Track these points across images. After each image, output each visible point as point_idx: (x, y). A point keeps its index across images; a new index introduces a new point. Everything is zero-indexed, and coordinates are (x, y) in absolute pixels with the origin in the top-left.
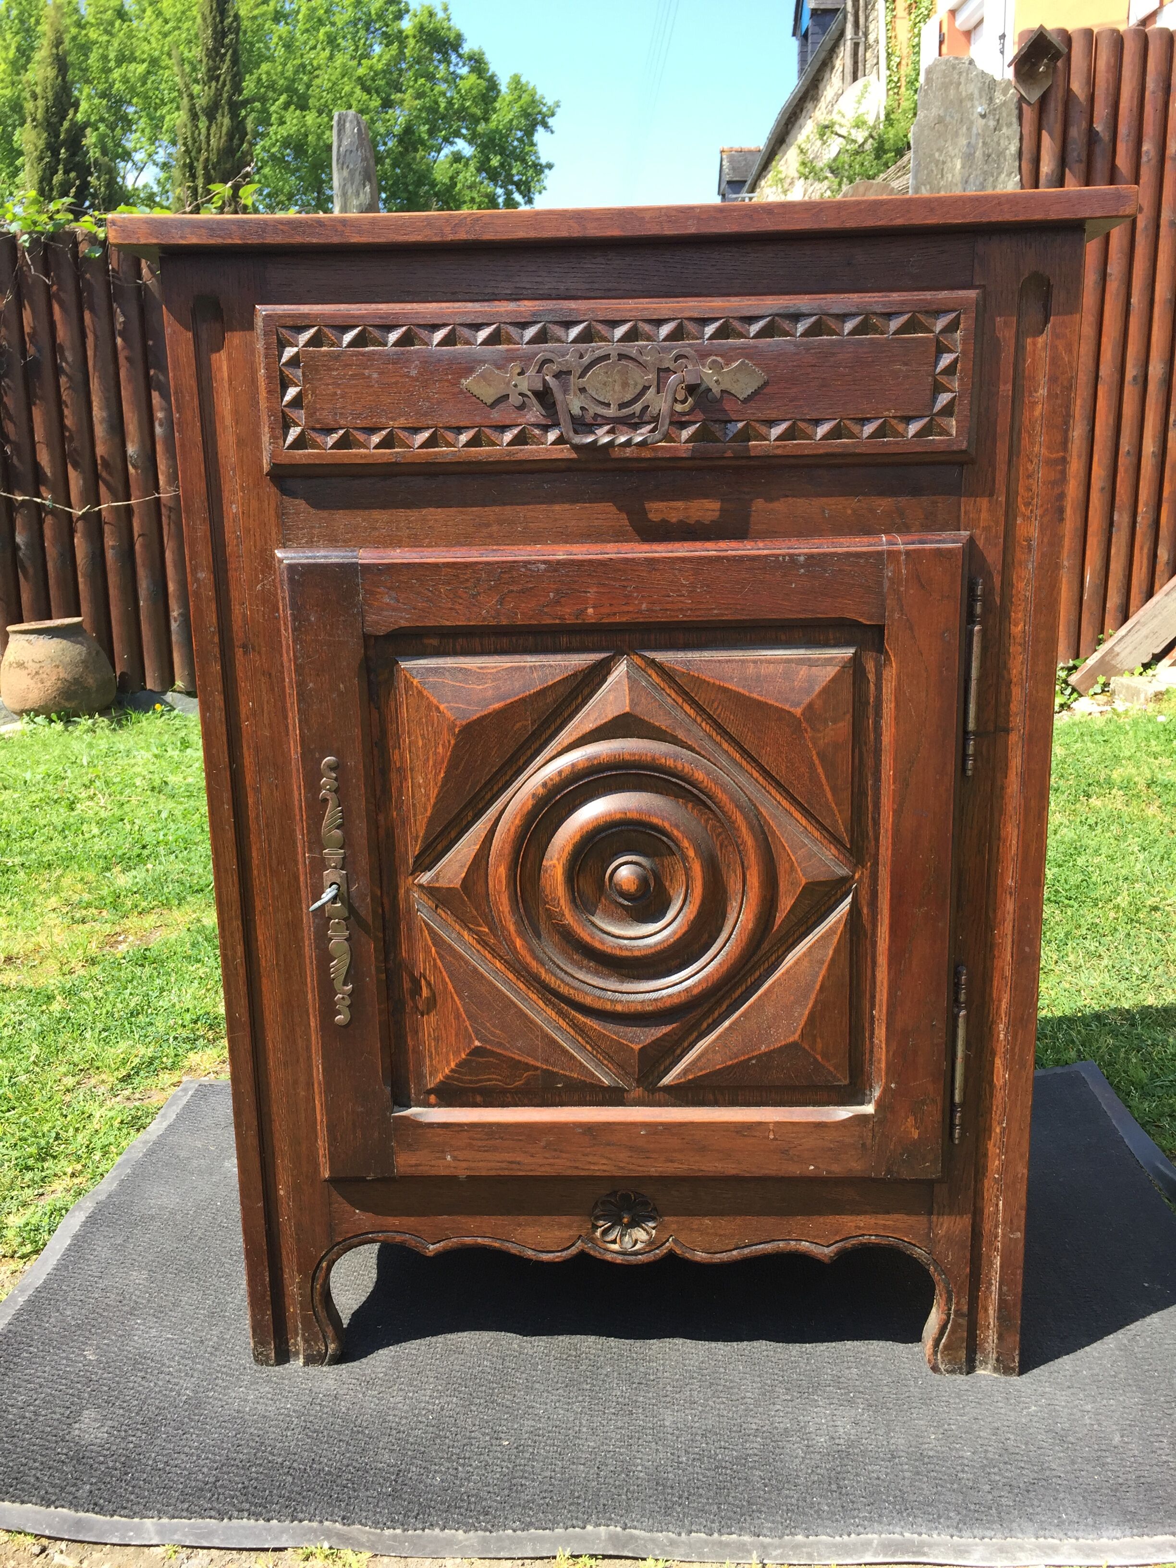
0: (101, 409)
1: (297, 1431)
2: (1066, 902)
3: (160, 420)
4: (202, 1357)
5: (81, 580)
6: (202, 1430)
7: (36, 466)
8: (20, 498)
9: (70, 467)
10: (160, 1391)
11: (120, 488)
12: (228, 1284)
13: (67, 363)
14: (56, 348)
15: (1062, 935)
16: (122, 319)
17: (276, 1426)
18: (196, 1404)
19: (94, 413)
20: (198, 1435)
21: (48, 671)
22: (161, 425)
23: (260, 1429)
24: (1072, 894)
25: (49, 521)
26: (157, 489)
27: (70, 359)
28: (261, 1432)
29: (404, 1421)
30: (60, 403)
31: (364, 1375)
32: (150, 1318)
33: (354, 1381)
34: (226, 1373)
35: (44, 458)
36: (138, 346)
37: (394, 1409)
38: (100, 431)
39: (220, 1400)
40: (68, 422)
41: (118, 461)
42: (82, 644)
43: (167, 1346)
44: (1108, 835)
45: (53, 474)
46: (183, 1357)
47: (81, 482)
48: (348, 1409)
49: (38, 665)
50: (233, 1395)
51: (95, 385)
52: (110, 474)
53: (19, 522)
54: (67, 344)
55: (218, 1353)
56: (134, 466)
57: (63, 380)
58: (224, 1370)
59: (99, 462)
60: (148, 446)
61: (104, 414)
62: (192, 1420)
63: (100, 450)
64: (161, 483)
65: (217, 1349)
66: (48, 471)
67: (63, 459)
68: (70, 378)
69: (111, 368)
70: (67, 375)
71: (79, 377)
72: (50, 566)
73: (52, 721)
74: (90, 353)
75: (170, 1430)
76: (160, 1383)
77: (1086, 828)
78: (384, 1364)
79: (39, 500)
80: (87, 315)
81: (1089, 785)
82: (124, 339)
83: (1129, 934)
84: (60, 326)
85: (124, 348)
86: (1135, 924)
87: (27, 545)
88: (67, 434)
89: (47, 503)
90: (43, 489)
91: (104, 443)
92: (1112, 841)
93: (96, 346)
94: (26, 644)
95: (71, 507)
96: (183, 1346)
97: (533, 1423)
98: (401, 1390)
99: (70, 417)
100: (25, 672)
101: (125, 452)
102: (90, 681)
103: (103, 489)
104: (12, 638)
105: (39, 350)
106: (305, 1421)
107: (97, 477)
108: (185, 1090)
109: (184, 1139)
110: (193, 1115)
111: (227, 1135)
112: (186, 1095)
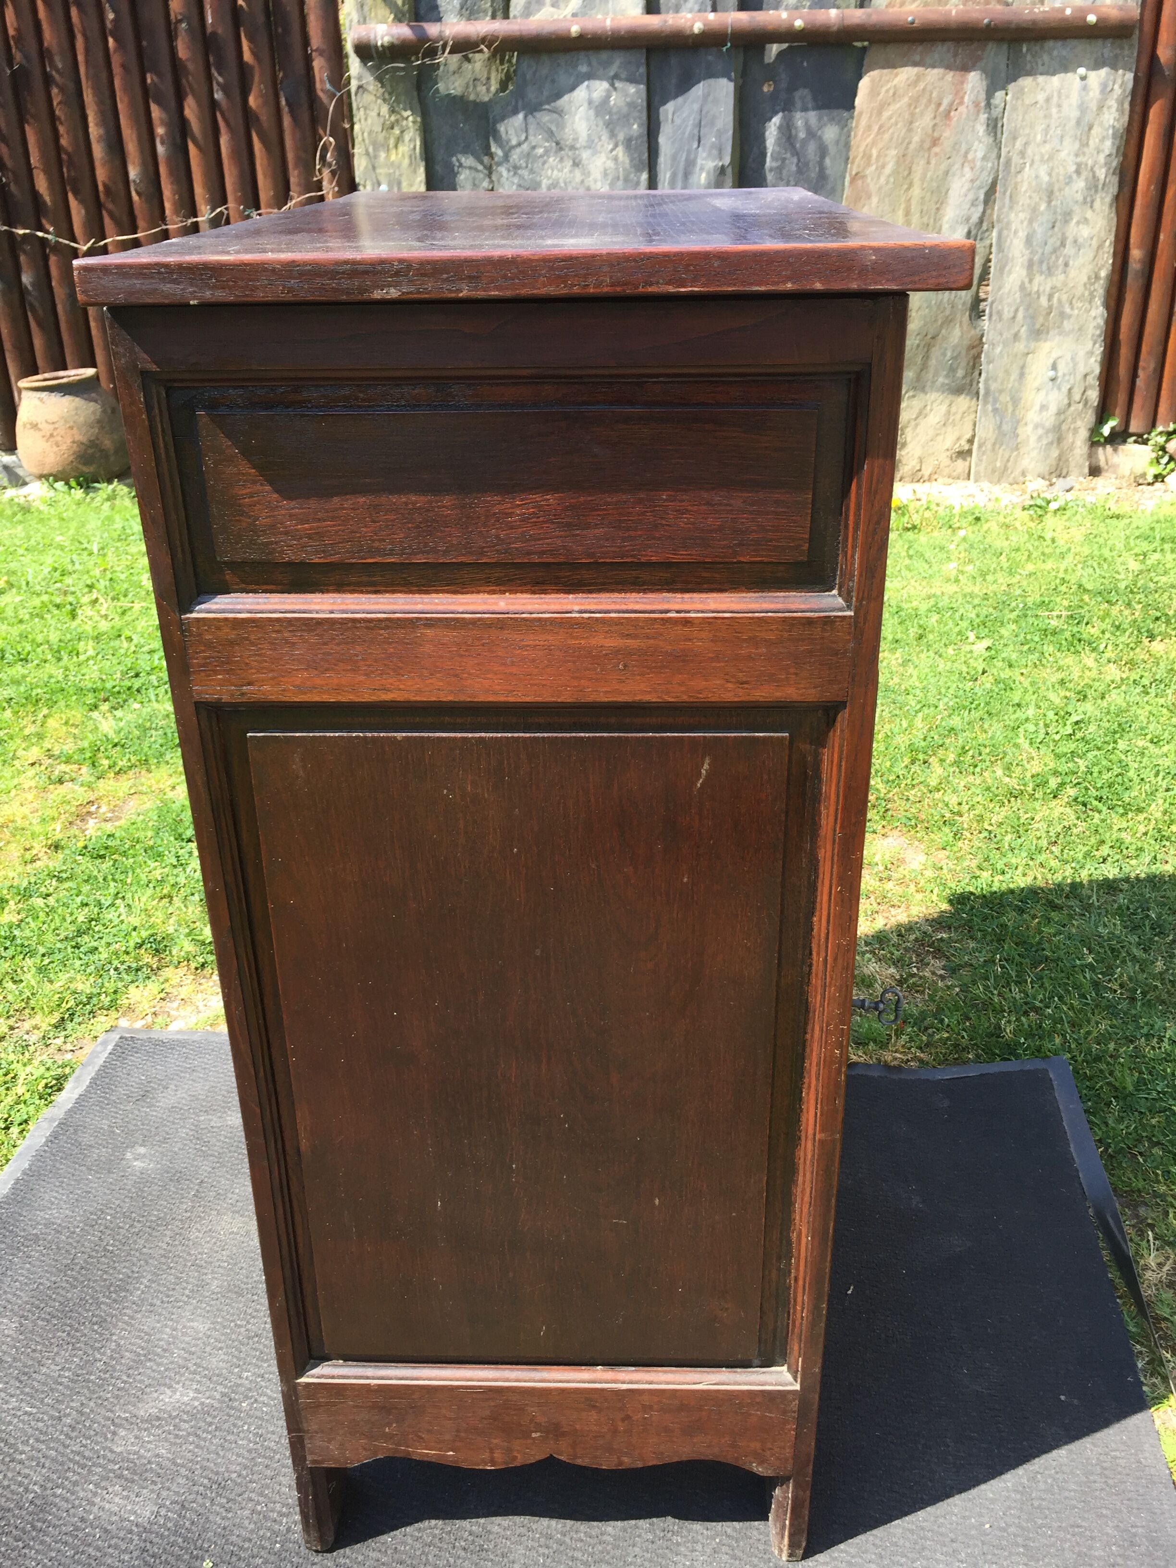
0: (96, 125)
1: (135, 1554)
2: (1095, 803)
3: (162, 137)
4: (58, 1440)
5: (93, 324)
6: (42, 1542)
7: (35, 196)
8: (21, 232)
9: (71, 197)
10: (9, 1486)
11: (125, 218)
12: (101, 1335)
13: (58, 71)
14: (43, 54)
15: (1080, 856)
16: (111, 16)
17: (116, 1547)
18: (42, 1506)
19: (91, 130)
20: (37, 1551)
21: (62, 433)
22: (162, 143)
23: (98, 1549)
24: (1104, 793)
25: (53, 260)
26: (163, 219)
27: (60, 66)
28: (99, 1554)
29: (246, 1545)
30: (53, 119)
31: (217, 1473)
32: (12, 1382)
33: (206, 1481)
34: (78, 1463)
35: (42, 184)
36: (131, 47)
37: (240, 1526)
38: (98, 151)
39: (67, 1501)
40: (64, 142)
41: (121, 186)
42: (96, 401)
43: (23, 1421)
44: (1161, 701)
45: (54, 202)
46: (37, 1440)
47: (83, 211)
48: (193, 1523)
49: (52, 427)
50: (82, 1494)
51: (89, 97)
52: (113, 202)
53: (23, 258)
54: (55, 49)
55: (74, 1434)
56: (138, 193)
57: (55, 91)
58: (77, 1458)
59: (101, 188)
60: (151, 169)
61: (102, 131)
62: (34, 1528)
63: (101, 174)
64: (168, 212)
65: (73, 1429)
66: (47, 199)
67: (61, 187)
68: (62, 90)
69: (104, 75)
70: (57, 86)
71: (71, 86)
72: (60, 309)
73: (71, 488)
74: (81, 58)
75: (11, 1540)
76: (10, 1475)
77: (1139, 689)
78: (240, 1460)
79: (40, 234)
80: (74, 12)
81: (1157, 619)
82: (116, 40)
83: (1155, 858)
84: (45, 26)
85: (115, 51)
86: (1165, 843)
87: (33, 284)
88: (64, 156)
89: (50, 237)
90: (44, 221)
91: (103, 165)
92: (1165, 711)
93: (87, 50)
94: (38, 403)
95: (75, 241)
96: (40, 1425)
97: (379, 1555)
98: (251, 1500)
99: (65, 136)
100: (38, 434)
101: (126, 174)
102: (107, 443)
103: (107, 220)
104: (24, 394)
105: (26, 57)
106: (145, 1541)
107: (99, 205)
108: (105, 1043)
109: (92, 1116)
110: (107, 1080)
111: (136, 1112)
112: (104, 1050)
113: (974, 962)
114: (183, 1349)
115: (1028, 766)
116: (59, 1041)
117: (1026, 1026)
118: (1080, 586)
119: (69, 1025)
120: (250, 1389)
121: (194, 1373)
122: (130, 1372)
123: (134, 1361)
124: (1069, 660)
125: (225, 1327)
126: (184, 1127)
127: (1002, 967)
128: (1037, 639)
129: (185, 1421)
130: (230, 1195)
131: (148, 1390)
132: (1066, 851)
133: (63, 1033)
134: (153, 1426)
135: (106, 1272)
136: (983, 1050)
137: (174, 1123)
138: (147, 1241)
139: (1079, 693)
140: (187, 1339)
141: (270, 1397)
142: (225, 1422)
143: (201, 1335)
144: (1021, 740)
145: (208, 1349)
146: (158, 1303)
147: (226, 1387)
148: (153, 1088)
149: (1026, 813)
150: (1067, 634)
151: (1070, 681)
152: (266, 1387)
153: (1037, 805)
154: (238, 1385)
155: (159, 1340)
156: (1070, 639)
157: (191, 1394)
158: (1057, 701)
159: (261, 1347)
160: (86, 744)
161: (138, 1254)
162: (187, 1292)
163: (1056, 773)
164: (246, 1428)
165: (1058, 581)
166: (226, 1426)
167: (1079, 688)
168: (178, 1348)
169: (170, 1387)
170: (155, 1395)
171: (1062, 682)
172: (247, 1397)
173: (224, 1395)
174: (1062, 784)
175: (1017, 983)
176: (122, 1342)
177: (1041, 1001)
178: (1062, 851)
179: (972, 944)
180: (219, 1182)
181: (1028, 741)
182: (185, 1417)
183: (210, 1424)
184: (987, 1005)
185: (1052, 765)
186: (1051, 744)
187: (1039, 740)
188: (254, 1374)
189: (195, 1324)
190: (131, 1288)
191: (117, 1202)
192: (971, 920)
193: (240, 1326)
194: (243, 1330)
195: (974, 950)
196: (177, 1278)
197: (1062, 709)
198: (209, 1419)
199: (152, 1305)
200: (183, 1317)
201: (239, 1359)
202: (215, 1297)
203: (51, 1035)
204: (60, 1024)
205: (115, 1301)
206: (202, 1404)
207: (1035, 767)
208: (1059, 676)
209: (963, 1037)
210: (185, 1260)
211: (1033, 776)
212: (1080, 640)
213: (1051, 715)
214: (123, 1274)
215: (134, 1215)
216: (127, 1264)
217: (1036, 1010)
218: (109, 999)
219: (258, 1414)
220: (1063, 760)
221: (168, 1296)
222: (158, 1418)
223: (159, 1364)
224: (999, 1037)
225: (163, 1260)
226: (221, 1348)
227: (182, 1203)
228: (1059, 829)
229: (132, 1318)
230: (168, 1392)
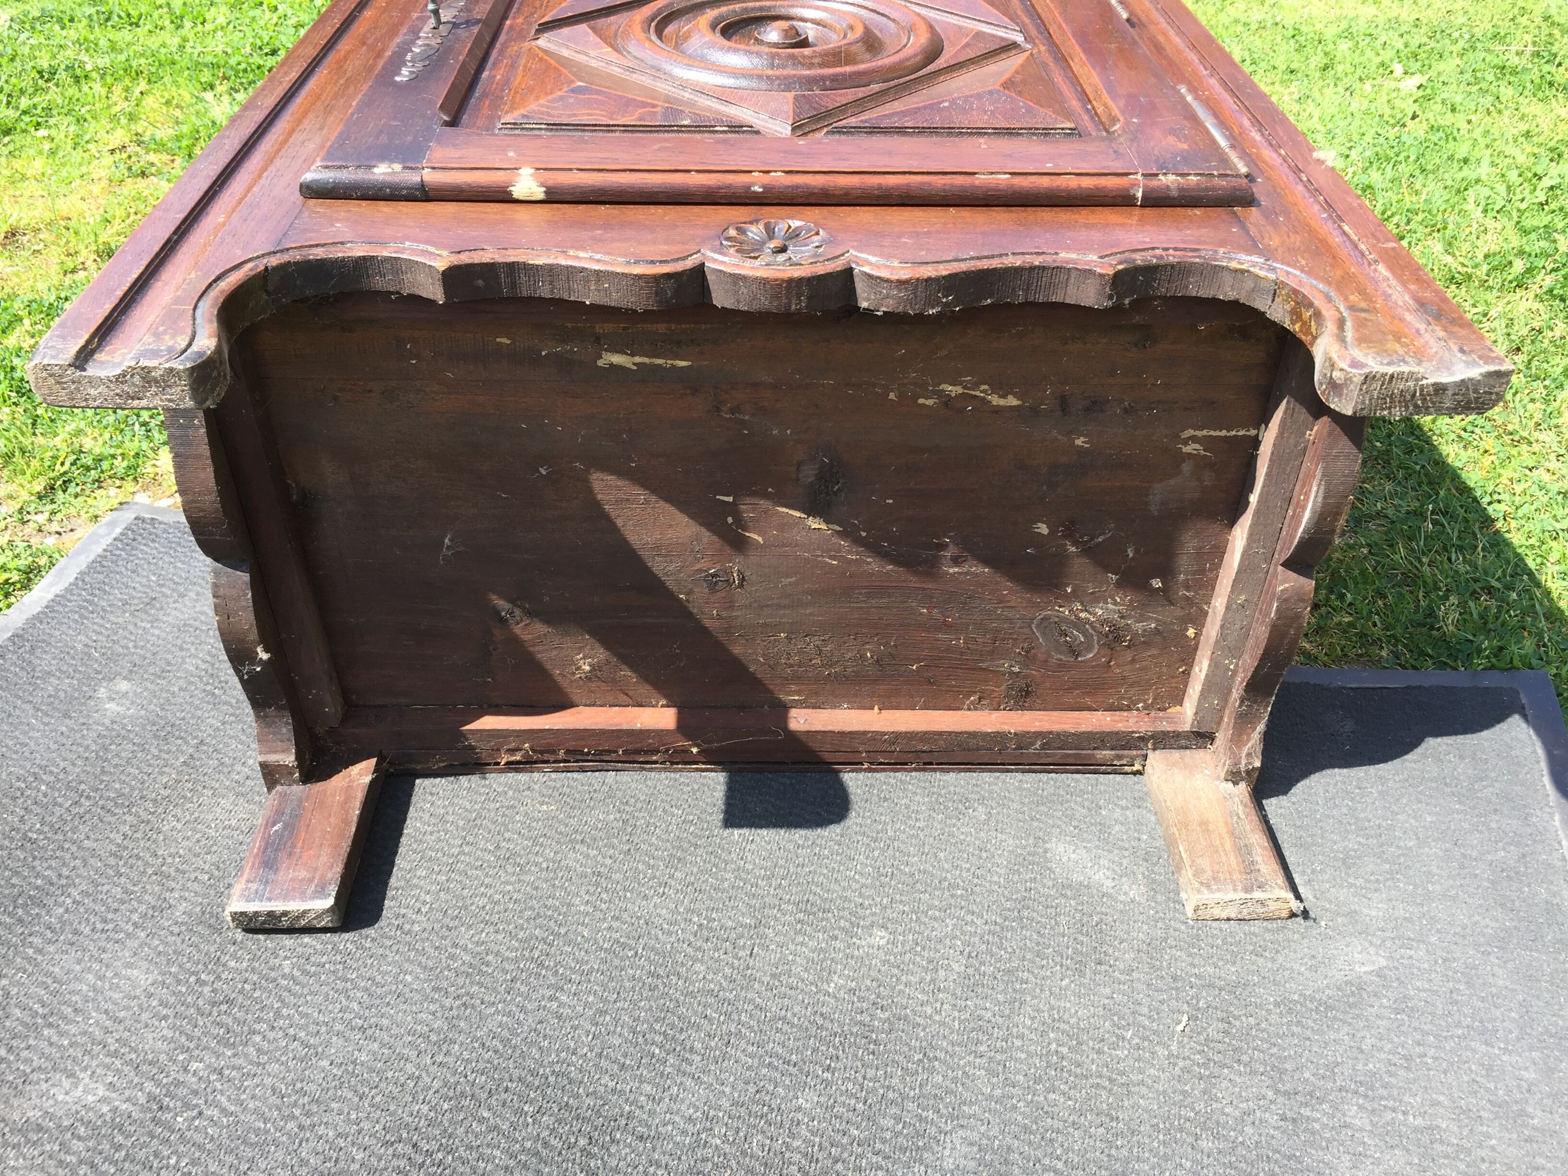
108: (112, 524)
109: (64, 628)
110: (101, 577)
111: (131, 627)
112: (109, 534)
113: (1390, 512)
114: (106, 1012)
115: (1479, 243)
116: (41, 519)
117: (1475, 616)
118: (1546, 18)
119: (60, 496)
120: (195, 1093)
121: (115, 1054)
122: (14, 1043)
123: (25, 1024)
124: (1534, 108)
125: (179, 982)
126: (196, 657)
127: (1435, 523)
128: (1490, 78)
129: (79, 1138)
130: (238, 767)
131: (34, 1077)
132: (1535, 363)
133: (49, 507)
134: (28, 1141)
135: (16, 873)
136: (1405, 646)
137: (181, 649)
138: (94, 828)
139: (1552, 150)
140: (116, 996)
141: (223, 1111)
142: (145, 1145)
143: (138, 992)
144: (1470, 206)
145: (145, 1016)
146: (87, 931)
147: (158, 1084)
148: (165, 595)
149: (1474, 306)
150: (1535, 75)
151: (1539, 134)
152: (222, 1093)
153: (1490, 296)
154: (178, 1084)
155: (72, 992)
156: (1538, 81)
157: (101, 1092)
158: (1521, 159)
159: (230, 1021)
160: (185, 129)
161: (74, 848)
162: (135, 917)
163: (1521, 253)
164: (173, 1161)
165: (1516, 10)
166: (141, 1155)
167: (1552, 144)
168: (98, 1009)
169: (71, 1075)
170: (44, 1086)
171: (1527, 135)
172: (187, 1106)
173: (151, 1098)
174: (1529, 271)
175: (1460, 548)
176: (14, 991)
177: (1498, 580)
178: (1530, 362)
179: (1388, 487)
180: (227, 745)
181: (1480, 208)
182: (82, 1131)
183: (118, 1147)
184: (1411, 579)
185: (1516, 241)
186: (1515, 214)
187: (1497, 208)
188: (208, 1066)
189: (135, 972)
190: (51, 902)
191: (62, 764)
192: (1388, 452)
193: (204, 983)
194: (207, 989)
195: (1394, 495)
196: (126, 892)
197: (1529, 169)
198: (119, 1139)
199: (76, 932)
200: (119, 959)
201: (190, 1038)
202: (176, 930)
203: (31, 509)
204: (48, 494)
205: (20, 921)
206: (115, 1110)
207: (1490, 243)
208: (1523, 127)
209: (1375, 625)
210: (147, 864)
211: (1486, 256)
212: (1551, 84)
213: (1513, 176)
214: (44, 878)
215: (83, 786)
216: (53, 863)
217: (1490, 590)
218: (125, 464)
219: (198, 1138)
220: (1533, 236)
221: (105, 921)
222: (40, 1128)
223: (61, 1034)
224: (1432, 628)
225: (112, 861)
226: (165, 1018)
227: (162, 773)
228: (1525, 331)
229: (39, 951)
230: (66, 1083)
